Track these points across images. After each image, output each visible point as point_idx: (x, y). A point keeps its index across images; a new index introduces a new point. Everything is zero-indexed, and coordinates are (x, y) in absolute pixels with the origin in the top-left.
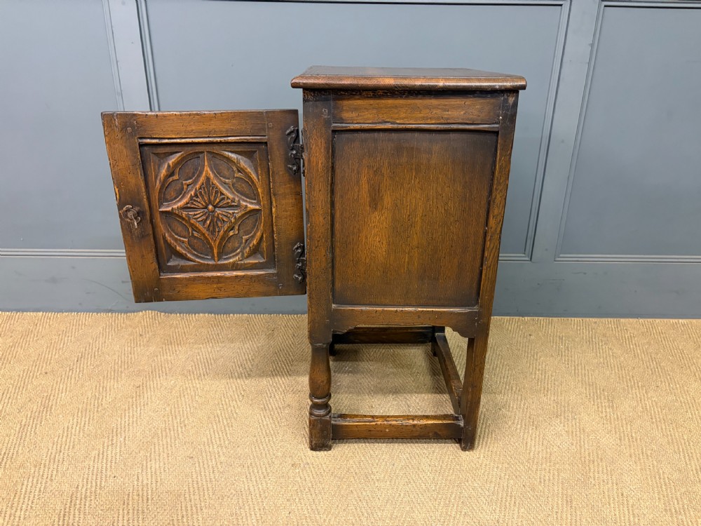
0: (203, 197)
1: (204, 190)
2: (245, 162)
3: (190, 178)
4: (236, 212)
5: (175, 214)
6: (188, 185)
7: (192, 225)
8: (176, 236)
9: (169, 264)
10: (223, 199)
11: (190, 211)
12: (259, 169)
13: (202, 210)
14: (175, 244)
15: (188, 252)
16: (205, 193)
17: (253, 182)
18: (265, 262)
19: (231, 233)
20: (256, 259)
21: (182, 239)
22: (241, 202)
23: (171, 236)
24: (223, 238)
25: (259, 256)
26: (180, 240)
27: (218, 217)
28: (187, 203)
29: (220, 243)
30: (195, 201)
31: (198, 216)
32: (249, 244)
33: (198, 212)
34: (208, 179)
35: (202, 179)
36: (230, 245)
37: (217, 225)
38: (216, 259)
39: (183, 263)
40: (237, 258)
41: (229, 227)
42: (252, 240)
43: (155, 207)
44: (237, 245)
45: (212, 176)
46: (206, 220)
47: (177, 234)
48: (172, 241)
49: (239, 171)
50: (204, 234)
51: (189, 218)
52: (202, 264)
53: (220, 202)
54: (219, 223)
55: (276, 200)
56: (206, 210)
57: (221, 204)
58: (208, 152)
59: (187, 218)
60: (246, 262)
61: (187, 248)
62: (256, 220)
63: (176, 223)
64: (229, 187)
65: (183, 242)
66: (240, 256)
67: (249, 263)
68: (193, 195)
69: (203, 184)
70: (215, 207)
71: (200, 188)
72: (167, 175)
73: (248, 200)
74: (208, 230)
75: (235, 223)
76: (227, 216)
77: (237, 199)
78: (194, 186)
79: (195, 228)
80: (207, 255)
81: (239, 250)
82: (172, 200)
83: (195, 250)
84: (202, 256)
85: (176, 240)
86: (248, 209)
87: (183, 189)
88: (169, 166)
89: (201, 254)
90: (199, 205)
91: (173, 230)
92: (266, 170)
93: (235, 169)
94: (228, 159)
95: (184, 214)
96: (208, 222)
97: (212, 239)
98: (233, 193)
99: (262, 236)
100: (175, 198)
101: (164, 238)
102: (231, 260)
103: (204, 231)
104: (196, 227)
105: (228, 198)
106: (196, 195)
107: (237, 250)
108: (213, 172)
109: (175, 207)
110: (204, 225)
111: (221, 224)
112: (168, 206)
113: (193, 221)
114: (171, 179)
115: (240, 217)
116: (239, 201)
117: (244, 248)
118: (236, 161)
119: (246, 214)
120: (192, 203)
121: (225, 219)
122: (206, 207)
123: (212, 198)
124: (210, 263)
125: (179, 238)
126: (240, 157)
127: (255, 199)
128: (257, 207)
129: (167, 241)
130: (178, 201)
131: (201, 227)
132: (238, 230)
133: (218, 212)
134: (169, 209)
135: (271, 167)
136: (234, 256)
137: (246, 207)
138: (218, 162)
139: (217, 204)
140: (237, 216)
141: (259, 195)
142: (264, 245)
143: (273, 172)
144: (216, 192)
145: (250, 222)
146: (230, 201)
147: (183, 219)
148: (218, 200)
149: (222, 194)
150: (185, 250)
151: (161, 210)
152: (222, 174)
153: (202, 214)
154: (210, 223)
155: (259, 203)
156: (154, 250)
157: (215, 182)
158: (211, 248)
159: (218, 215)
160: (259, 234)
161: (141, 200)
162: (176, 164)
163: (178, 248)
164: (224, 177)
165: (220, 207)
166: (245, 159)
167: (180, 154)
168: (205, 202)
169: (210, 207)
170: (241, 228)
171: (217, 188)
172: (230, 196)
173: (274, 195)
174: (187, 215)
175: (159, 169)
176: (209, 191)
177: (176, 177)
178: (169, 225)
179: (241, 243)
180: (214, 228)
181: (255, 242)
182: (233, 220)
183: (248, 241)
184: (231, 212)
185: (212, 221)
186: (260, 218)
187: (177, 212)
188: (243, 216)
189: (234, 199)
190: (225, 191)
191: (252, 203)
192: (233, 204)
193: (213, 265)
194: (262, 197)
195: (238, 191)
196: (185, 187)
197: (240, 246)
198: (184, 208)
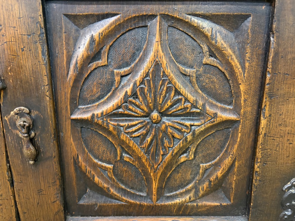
0: (145, 98)
1: (149, 86)
2: (224, 38)
3: (128, 65)
4: (196, 123)
5: (97, 124)
6: (122, 76)
7: (122, 143)
8: (96, 161)
9: (81, 202)
10: (179, 101)
11: (122, 121)
12: (248, 50)
13: (142, 119)
14: (93, 172)
15: (112, 186)
16: (150, 90)
17: (232, 72)
18: (232, 205)
19: (183, 158)
20: (215, 201)
21: (104, 164)
22: (208, 108)
23: (88, 160)
24: (169, 166)
25: (222, 195)
26: (101, 167)
27: (165, 132)
28: (119, 107)
29: (164, 174)
30: (131, 102)
31: (134, 129)
32: (209, 176)
33: (134, 123)
34: (157, 65)
35: (146, 65)
36: (178, 176)
37: (163, 143)
38: (154, 197)
39: (102, 201)
40: (188, 197)
41: (180, 149)
42: (215, 170)
43: (64, 112)
44: (189, 177)
45: (164, 61)
46: (145, 136)
47: (96, 158)
48: (88, 169)
49: (212, 55)
50: (139, 159)
51: (119, 132)
52: (131, 204)
53: (171, 106)
54: (166, 141)
55: (271, 105)
56: (147, 120)
57: (173, 110)
58: (165, 17)
59: (115, 133)
60: (200, 204)
61: (111, 178)
62: (227, 139)
63: (98, 140)
64: (191, 82)
65: (106, 169)
66: (192, 194)
67: (206, 206)
68: (129, 93)
69: (147, 75)
70: (163, 114)
71: (142, 83)
72: (88, 57)
73: (219, 104)
74: (147, 152)
75: (192, 142)
76: (179, 131)
77: (201, 103)
78: (133, 77)
79: (125, 148)
80: (141, 191)
81: (190, 186)
82: (94, 101)
83: (123, 182)
84: (132, 191)
85: (95, 166)
86: (218, 120)
87: (112, 83)
88: (92, 40)
89: (132, 188)
90: (138, 111)
91: (91, 151)
92: (261, 51)
93: (205, 48)
94: (197, 30)
95: (112, 124)
96: (149, 139)
97: (152, 167)
98: (196, 92)
99: (232, 165)
100: (99, 98)
101: (76, 162)
102: (177, 201)
103: (140, 153)
104: (129, 147)
105: (187, 100)
106: (134, 95)
107: (188, 184)
108: (167, 54)
109: (98, 112)
110: (141, 143)
111: (170, 143)
112: (85, 111)
113: (123, 137)
114: (94, 65)
115: (202, 133)
116: (204, 105)
117: (201, 182)
118: (209, 34)
119: (211, 127)
120: (127, 108)
121: (177, 135)
122: (148, 115)
123: (160, 100)
124: (145, 203)
125: (100, 163)
126: (217, 27)
127: (230, 104)
128: (233, 117)
129: (80, 167)
130: (105, 103)
131: (136, 147)
132: (195, 153)
133: (167, 123)
134: (87, 116)
135: (273, 45)
136: (181, 194)
137: (216, 115)
138: (177, 35)
139: (168, 109)
140: (198, 130)
141: (238, 96)
142: (234, 179)
143: (276, 54)
144: (169, 90)
145: (216, 141)
146: (189, 105)
147: (110, 133)
148: (169, 103)
149: (177, 92)
150: (108, 183)
151: (74, 117)
152: (181, 58)
153: (140, 126)
154: (152, 141)
155: (236, 110)
156: (58, 183)
157: (168, 71)
158: (149, 181)
159: (166, 127)
160: (228, 161)
161: (40, 99)
162: (106, 37)
163: (96, 179)
164: (184, 64)
165: (171, 115)
166: (224, 31)
167: (111, 20)
168: (148, 106)
169: (155, 115)
170: (200, 150)
171: (170, 83)
172: (191, 98)
173: (271, 96)
174: (117, 128)
175: (75, 45)
176: (155, 87)
177: (102, 62)
178: (85, 142)
179: (198, 173)
180: (157, 149)
181: (219, 173)
182: (189, 137)
183: (208, 172)
184: (188, 123)
185: (155, 136)
186: (234, 136)
187: (100, 121)
188: (207, 130)
189: (196, 101)
190: (183, 90)
191: (224, 110)
192: (194, 110)
193: (149, 207)
194: (245, 101)
195: (203, 89)
196: (117, 79)
197: (194, 178)
198: (113, 115)
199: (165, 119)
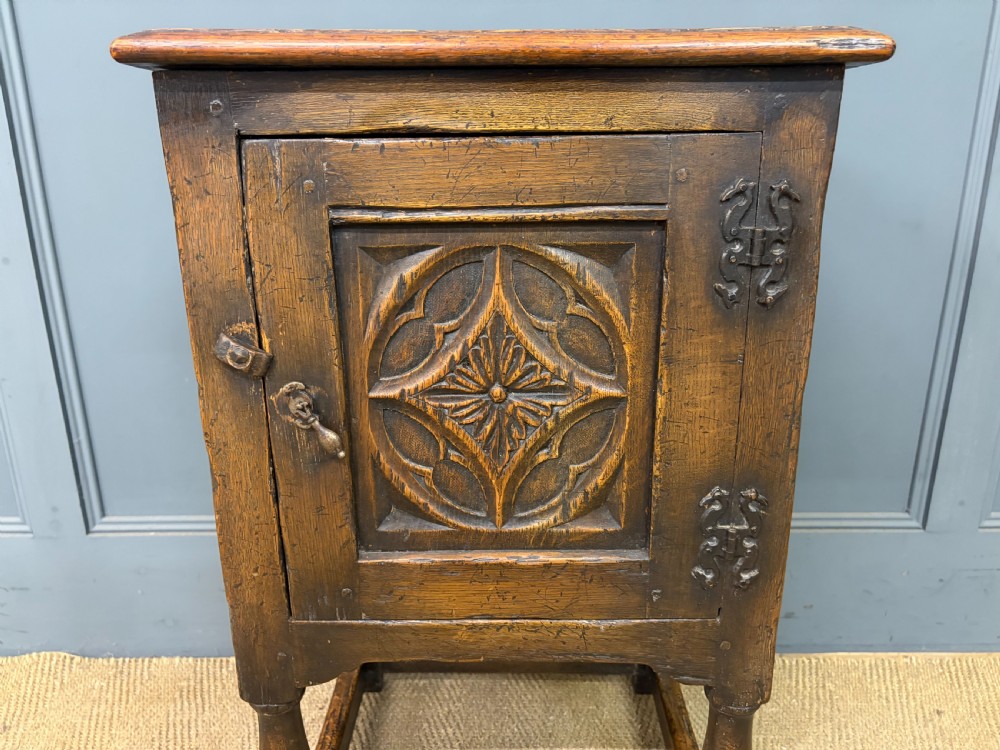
0: (481, 365)
1: (487, 347)
2: (597, 275)
3: (453, 316)
4: (560, 402)
5: (409, 405)
6: (446, 334)
7: (447, 434)
8: (406, 461)
9: (383, 528)
10: (533, 369)
11: (447, 400)
12: (633, 293)
13: (477, 397)
14: (402, 480)
15: (432, 500)
16: (488, 353)
17: (612, 327)
18: (622, 532)
19: (542, 456)
20: (597, 524)
21: (419, 467)
22: (577, 379)
23: (394, 461)
24: (520, 468)
25: (607, 515)
26: (414, 471)
27: (513, 416)
28: (441, 379)
29: (513, 481)
30: (460, 372)
31: (465, 411)
32: (584, 484)
33: (465, 403)
34: (498, 318)
35: (484, 318)
36: (535, 485)
37: (510, 433)
38: (499, 518)
39: (416, 526)
40: (552, 518)
41: (537, 442)
42: (593, 475)
43: (358, 387)
44: (552, 485)
45: (509, 311)
46: (482, 422)
47: (407, 456)
48: (395, 474)
49: (579, 300)
50: (474, 457)
51: (442, 417)
52: (462, 530)
53: (521, 377)
54: (515, 431)
55: (670, 375)
56: (485, 397)
57: (524, 383)
58: (506, 249)
59: (436, 418)
60: (571, 530)
61: (430, 489)
62: (609, 425)
63: (410, 430)
64: (549, 341)
65: (422, 475)
66: (558, 514)
67: (581, 533)
68: (457, 358)
69: (484, 331)
70: (508, 389)
71: (476, 342)
72: (395, 307)
73: (594, 373)
74: (486, 447)
75: (554, 431)
76: (535, 414)
77: (566, 371)
78: (463, 334)
79: (453, 441)
80: (478, 510)
81: (556, 499)
82: (403, 371)
83: (448, 496)
84: (464, 510)
85: (405, 469)
86: (592, 397)
87: (432, 342)
88: (402, 282)
89: (463, 505)
90: (472, 384)
91: (399, 446)
92: (651, 296)
93: (569, 292)
94: (556, 267)
95: (431, 405)
96: (488, 427)
97: (494, 470)
98: (558, 354)
99: (620, 466)
100: (411, 366)
101: (376, 463)
102: (535, 524)
103: (476, 449)
104: (457, 439)
105: (544, 367)
106: (465, 360)
107: (551, 498)
108: (513, 301)
109: (410, 387)
110: (477, 434)
111: (521, 433)
112: (391, 386)
113: (449, 424)
114: (404, 317)
115: (571, 417)
116: (570, 375)
117: (571, 493)
118: (574, 273)
119: (584, 408)
120: (454, 380)
121: (531, 421)
122: (486, 390)
123: (504, 368)
124: (484, 528)
125: (412, 464)
126: (585, 261)
127: (611, 372)
128: (616, 392)
129: (382, 472)
130: (420, 372)
131: (468, 439)
132: (561, 448)
133: (517, 402)
134: (394, 393)
135: (667, 288)
136: (542, 514)
137: (589, 389)
138: (527, 273)
139: (516, 381)
140: (563, 413)
141: (623, 361)
142: (623, 488)
143: (673, 302)
144: (517, 353)
145: (592, 429)
146: (547, 375)
147: (428, 418)
148: (518, 373)
149: (530, 357)
150: (425, 496)
151: (373, 394)
152: (533, 307)
153: (474, 407)
154: (493, 430)
155: (620, 382)
156: (348, 496)
157: (516, 325)
158: (490, 492)
159: (515, 408)
160: (612, 460)
161: (325, 370)
162: (422, 278)
163: (408, 490)
164: (539, 315)
165: (521, 391)
166: (597, 266)
167: (429, 254)
168: (485, 377)
169: (497, 390)
170: (568, 444)
171: (518, 342)
172: (551, 363)
173: (669, 361)
174: (439, 410)
175: (375, 289)
176: (497, 349)
177: (416, 312)
178: (390, 431)
179: (567, 479)
180: (501, 442)
181: (600, 480)
182: (550, 424)
183: (582, 478)
184: (547, 402)
185: (498, 423)
186: (620, 421)
187: (413, 401)
188: (577, 413)
189: (559, 370)
190: (538, 352)
191: (603, 382)
192: (556, 382)
193: (490, 534)
194: (633, 368)
195: (569, 350)
196: (439, 337)
197: (560, 488)
198: (432, 391)
199: (512, 396)
